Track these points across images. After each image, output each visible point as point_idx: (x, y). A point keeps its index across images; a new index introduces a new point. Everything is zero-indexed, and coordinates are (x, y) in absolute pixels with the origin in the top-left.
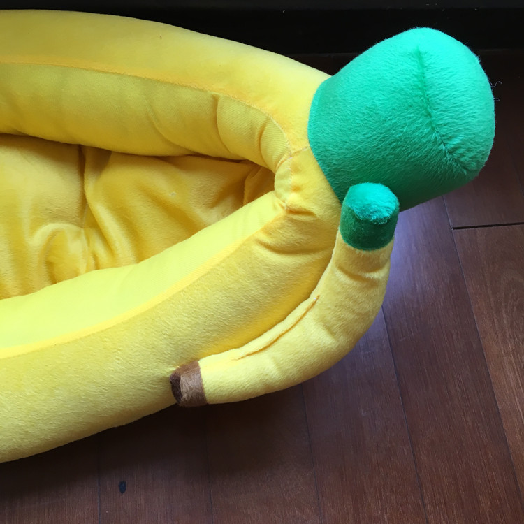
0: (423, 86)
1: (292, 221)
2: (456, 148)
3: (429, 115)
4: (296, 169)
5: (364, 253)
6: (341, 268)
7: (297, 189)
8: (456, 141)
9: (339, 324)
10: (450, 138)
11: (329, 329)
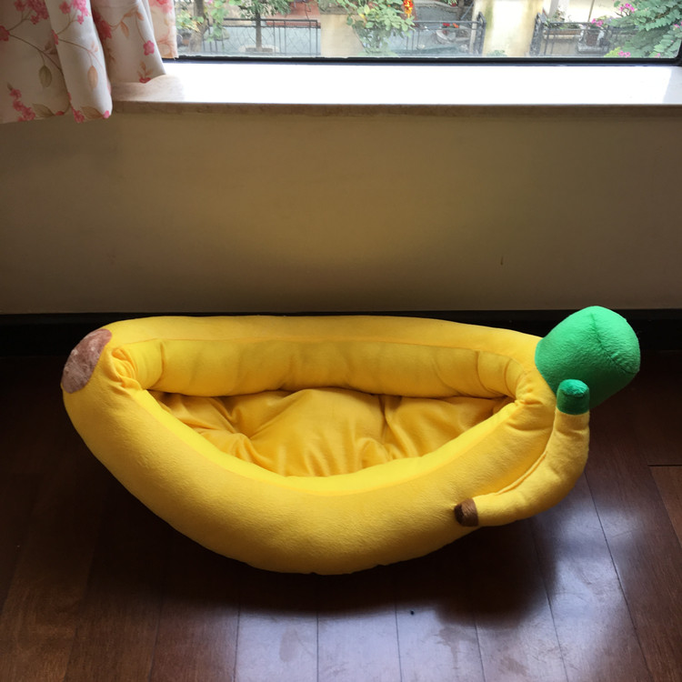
0: (595, 329)
1: (529, 409)
2: (617, 358)
3: (600, 342)
4: (529, 381)
5: (571, 416)
6: (559, 430)
7: (530, 391)
8: (616, 354)
9: (561, 465)
10: (613, 353)
11: (555, 470)
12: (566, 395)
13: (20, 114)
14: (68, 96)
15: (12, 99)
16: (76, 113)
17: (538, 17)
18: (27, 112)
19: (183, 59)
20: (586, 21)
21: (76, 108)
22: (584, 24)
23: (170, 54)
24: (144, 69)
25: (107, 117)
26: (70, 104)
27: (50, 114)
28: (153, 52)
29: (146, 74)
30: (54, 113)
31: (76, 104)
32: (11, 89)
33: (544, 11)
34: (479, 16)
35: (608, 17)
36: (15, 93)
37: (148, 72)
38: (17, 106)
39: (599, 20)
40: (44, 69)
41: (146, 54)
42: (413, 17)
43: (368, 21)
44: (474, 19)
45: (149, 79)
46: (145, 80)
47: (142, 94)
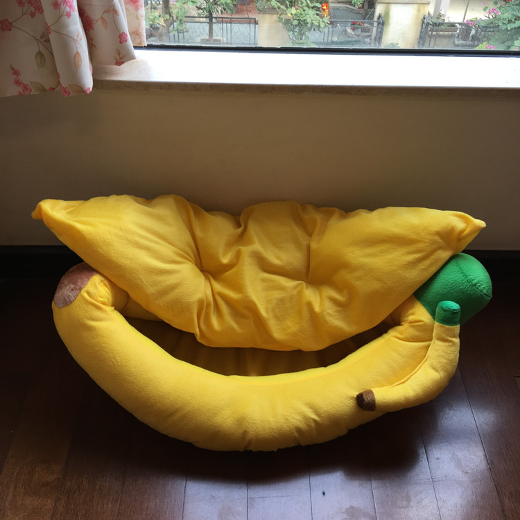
1: (412, 326)
6: (438, 338)
7: (412, 314)
9: (440, 365)
11: (435, 369)
17: (424, 18)
19: (150, 47)
23: (141, 43)
33: (429, 13)
34: (380, 17)
35: (478, 18)
43: (294, 20)
44: (375, 19)
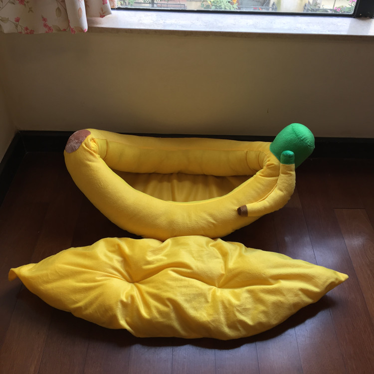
1: (268, 168)
4: (268, 157)
5: (287, 165)
12: (285, 156)
13: (46, 29)
14: (69, 21)
15: (43, 22)
16: (72, 29)
18: (50, 28)
20: (332, 8)
21: (72, 27)
22: (331, 10)
24: (102, 11)
25: (85, 32)
26: (69, 25)
27: (59, 30)
28: (106, 3)
29: (103, 14)
30: (62, 29)
31: (72, 26)
32: (43, 18)
36: (45, 20)
37: (104, 13)
38: (45, 26)
39: (339, 8)
40: (58, 8)
41: (103, 4)
42: (237, 4)
45: (104, 16)
46: (102, 16)
47: (100, 24)
